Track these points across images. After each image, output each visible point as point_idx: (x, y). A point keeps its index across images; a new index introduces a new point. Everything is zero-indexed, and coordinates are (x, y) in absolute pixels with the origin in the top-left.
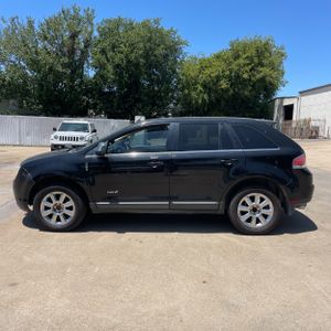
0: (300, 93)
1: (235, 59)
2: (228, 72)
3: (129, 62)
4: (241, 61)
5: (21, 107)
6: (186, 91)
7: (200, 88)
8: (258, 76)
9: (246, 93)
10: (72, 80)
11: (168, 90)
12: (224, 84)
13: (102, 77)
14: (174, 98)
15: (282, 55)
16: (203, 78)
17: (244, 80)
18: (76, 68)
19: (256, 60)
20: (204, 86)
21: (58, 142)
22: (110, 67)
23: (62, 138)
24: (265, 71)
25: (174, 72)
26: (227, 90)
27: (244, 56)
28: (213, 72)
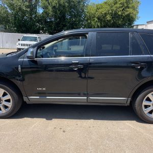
0: (147, 22)
1: (115, 5)
2: (111, 11)
3: (60, 5)
4: (118, 5)
5: (6, 29)
6: (89, 21)
7: (96, 19)
8: (126, 13)
9: (120, 22)
10: (31, 15)
11: (80, 20)
12: (109, 18)
13: (46, 13)
14: (83, 25)
15: (138, 2)
16: (98, 14)
17: (119, 15)
18: (33, 8)
19: (126, 5)
20: (98, 19)
21: (20, 47)
22: (50, 8)
23: (22, 45)
24: (130, 10)
25: (83, 11)
26: (110, 21)
27: (119, 3)
28: (103, 11)
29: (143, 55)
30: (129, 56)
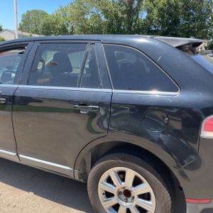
29: (101, 88)
30: (80, 89)
